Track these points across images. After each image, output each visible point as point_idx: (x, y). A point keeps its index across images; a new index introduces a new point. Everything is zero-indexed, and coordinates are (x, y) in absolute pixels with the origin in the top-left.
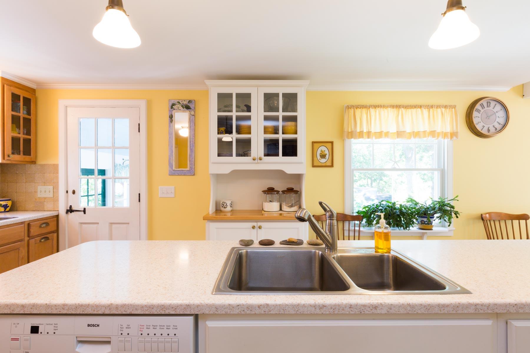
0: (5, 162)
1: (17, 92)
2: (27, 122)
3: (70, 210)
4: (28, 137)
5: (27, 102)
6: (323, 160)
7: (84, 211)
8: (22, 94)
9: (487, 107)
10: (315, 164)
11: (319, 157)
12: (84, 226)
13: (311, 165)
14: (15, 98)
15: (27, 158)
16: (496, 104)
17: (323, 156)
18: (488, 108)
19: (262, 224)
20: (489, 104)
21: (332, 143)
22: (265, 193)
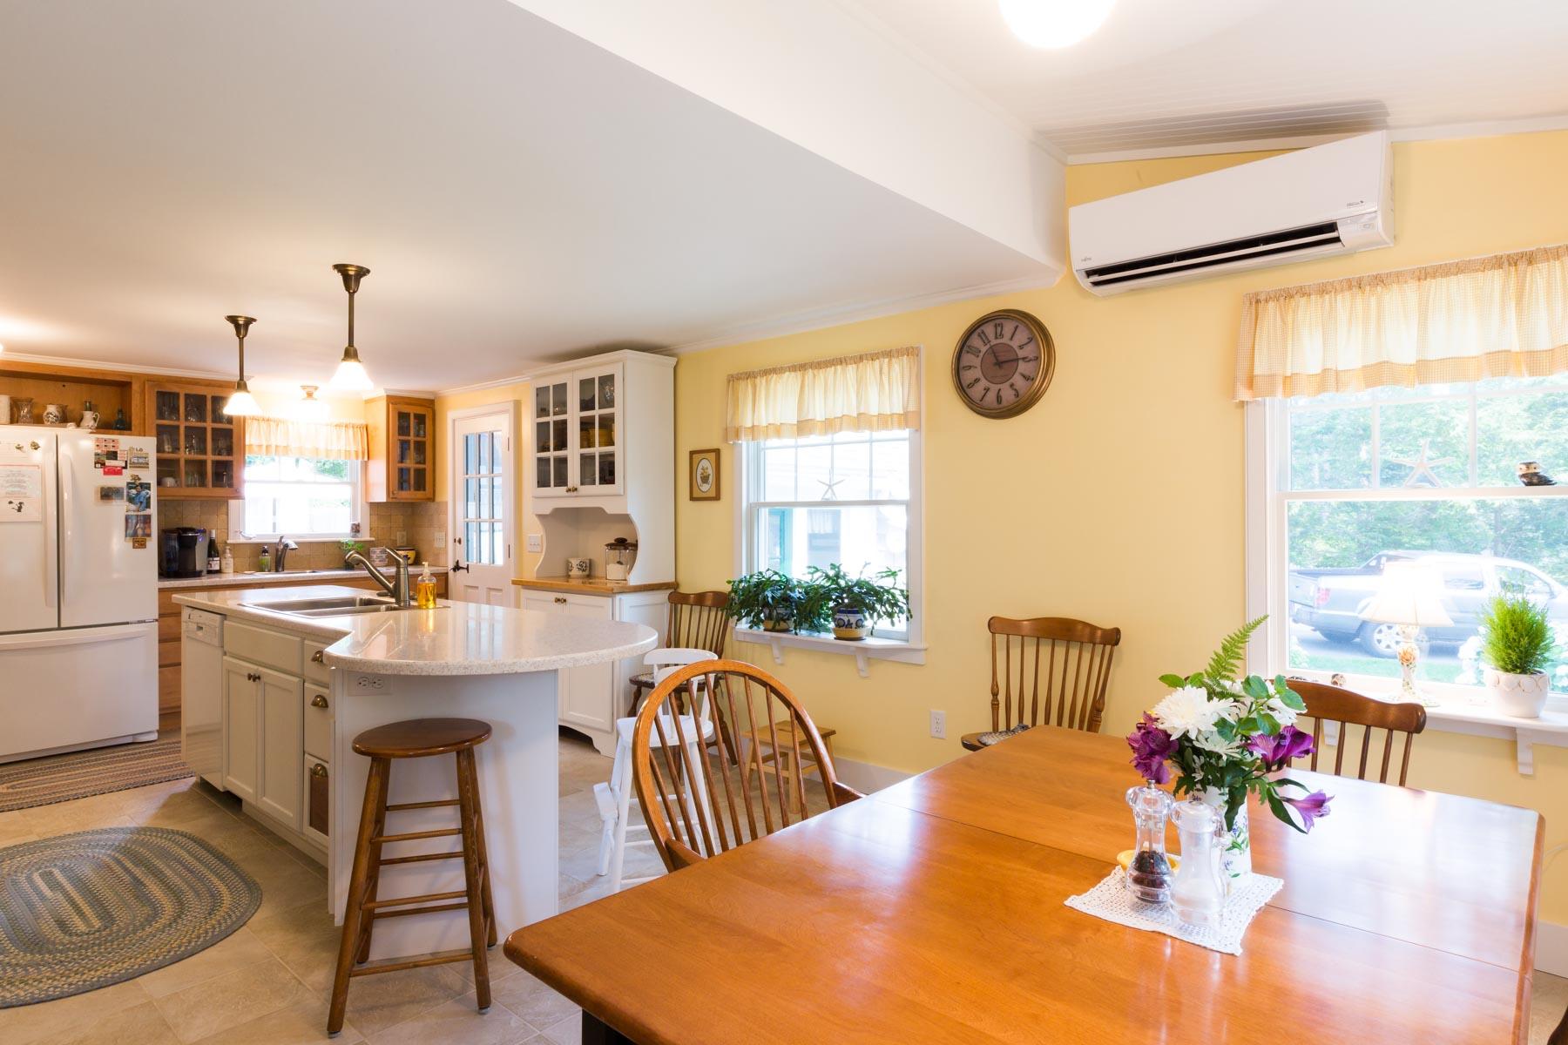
0: (390, 501)
1: (405, 409)
2: (420, 447)
3: (457, 568)
4: (421, 466)
5: (421, 419)
6: (705, 487)
7: (467, 569)
8: (412, 410)
9: (996, 338)
10: (695, 495)
11: (699, 480)
12: (470, 590)
13: (688, 497)
14: (403, 417)
15: (420, 494)
16: (1017, 327)
17: (705, 479)
18: (999, 341)
19: (569, 597)
20: (999, 329)
21: (717, 452)
22: (611, 549)
